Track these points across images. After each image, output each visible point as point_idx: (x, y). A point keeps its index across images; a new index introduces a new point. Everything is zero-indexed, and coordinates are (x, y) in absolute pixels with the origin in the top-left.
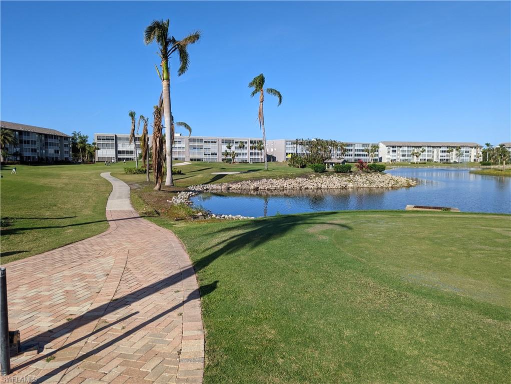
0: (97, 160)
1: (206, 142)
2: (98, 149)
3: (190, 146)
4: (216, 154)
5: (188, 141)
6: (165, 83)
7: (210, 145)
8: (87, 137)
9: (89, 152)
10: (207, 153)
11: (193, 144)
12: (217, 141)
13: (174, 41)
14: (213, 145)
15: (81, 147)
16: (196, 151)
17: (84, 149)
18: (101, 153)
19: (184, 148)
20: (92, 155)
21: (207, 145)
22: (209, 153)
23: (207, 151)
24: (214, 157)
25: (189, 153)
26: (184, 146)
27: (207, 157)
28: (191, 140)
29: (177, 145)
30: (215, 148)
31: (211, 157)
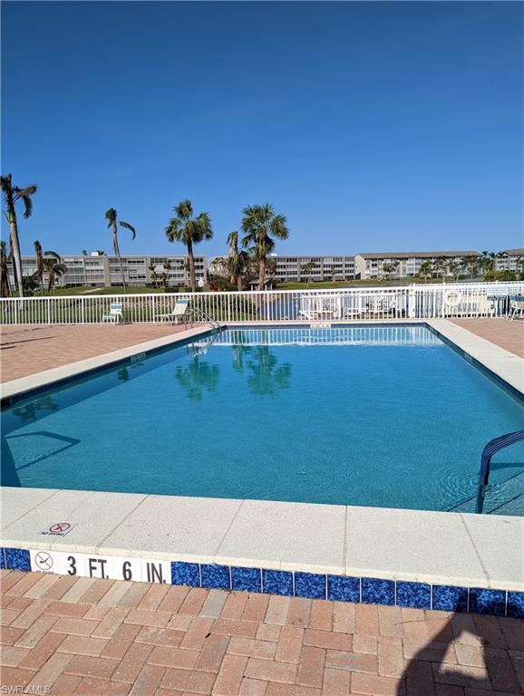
1: (131, 262)
3: (111, 269)
4: (145, 277)
5: (108, 261)
6: (12, 225)
7: (137, 265)
10: (132, 276)
11: (114, 265)
12: (145, 260)
13: (18, 190)
14: (140, 265)
16: (119, 273)
19: (102, 270)
21: (132, 266)
22: (135, 276)
23: (132, 274)
24: (142, 280)
25: (110, 276)
26: (102, 268)
27: (133, 280)
28: (111, 260)
29: (93, 268)
30: (142, 270)
31: (138, 280)
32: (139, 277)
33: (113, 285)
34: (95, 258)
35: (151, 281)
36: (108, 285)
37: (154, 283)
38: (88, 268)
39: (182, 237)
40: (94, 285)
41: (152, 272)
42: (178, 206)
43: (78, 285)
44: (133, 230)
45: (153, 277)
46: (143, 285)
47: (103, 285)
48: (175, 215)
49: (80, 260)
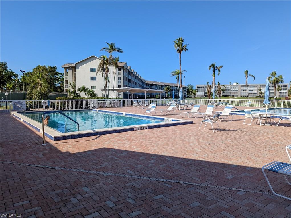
0: (196, 96)
1: (250, 87)
2: (197, 92)
3: (241, 90)
4: (256, 93)
5: (240, 87)
6: (214, 78)
7: (253, 88)
8: (193, 86)
9: (194, 93)
10: (250, 93)
11: (242, 88)
12: (257, 86)
13: (217, 67)
14: (255, 88)
15: (191, 91)
16: (244, 91)
17: (192, 92)
18: (198, 94)
19: (237, 90)
20: (195, 95)
21: (250, 89)
22: (252, 93)
23: (250, 92)
24: (255, 94)
25: (240, 93)
26: (238, 89)
27: (251, 94)
28: (241, 86)
29: (234, 89)
30: (255, 90)
31: (253, 94)
32: (253, 93)
33: (241, 96)
34: (235, 85)
35: (259, 95)
36: (239, 96)
37: (260, 96)
38: (232, 89)
39: (272, 82)
40: (233, 96)
41: (260, 91)
42: (272, 73)
43: (227, 96)
44: (254, 77)
45: (260, 93)
46: (254, 97)
47: (237, 96)
48: (270, 76)
49: (229, 86)
